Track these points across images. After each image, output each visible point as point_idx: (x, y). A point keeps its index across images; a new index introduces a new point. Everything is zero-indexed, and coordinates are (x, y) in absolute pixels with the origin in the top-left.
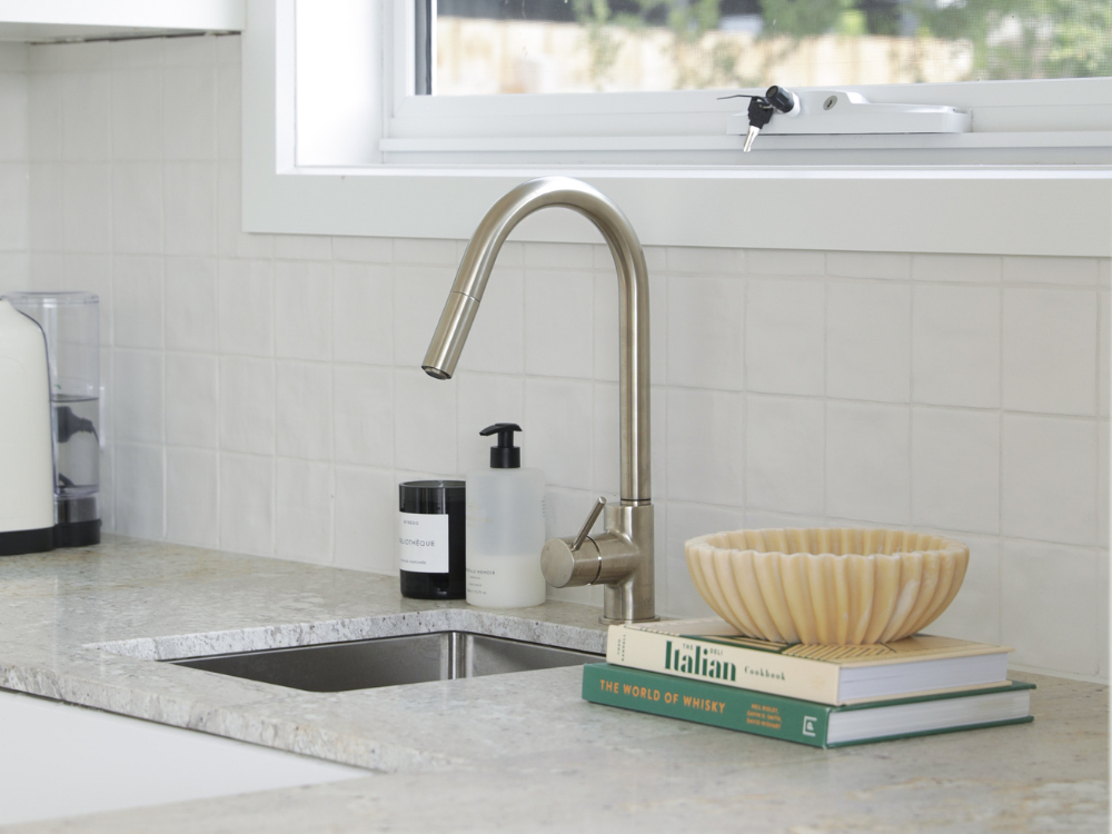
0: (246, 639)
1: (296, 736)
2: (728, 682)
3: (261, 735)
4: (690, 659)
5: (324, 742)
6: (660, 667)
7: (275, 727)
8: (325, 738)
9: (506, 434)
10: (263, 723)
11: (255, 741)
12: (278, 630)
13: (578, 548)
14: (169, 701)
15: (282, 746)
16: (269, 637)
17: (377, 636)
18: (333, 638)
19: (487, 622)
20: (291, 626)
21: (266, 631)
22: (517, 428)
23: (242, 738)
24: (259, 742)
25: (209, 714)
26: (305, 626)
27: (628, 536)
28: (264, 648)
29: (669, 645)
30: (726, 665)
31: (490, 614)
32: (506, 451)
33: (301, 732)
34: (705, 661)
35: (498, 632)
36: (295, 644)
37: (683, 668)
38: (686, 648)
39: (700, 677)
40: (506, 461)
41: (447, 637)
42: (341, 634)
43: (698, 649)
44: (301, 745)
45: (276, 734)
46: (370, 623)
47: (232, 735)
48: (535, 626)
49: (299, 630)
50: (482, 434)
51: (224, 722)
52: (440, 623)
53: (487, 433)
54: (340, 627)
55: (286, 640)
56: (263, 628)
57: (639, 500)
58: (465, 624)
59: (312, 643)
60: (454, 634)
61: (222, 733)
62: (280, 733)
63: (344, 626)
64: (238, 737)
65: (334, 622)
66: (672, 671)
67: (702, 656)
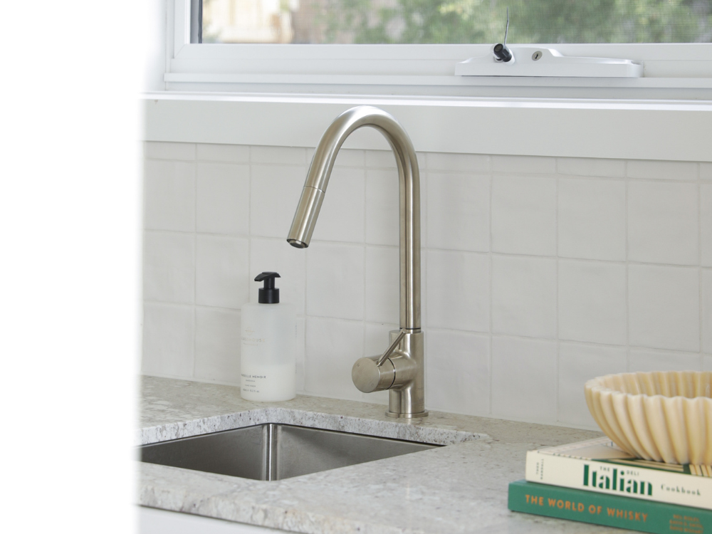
0: (144, 435)
1: (285, 518)
2: (646, 496)
3: (252, 517)
4: (608, 480)
5: (312, 522)
6: (579, 484)
7: (265, 512)
8: (313, 520)
9: (270, 280)
10: (253, 508)
11: (245, 521)
12: (164, 428)
13: (381, 365)
14: (163, 491)
15: (272, 525)
16: (159, 433)
17: (224, 429)
18: (197, 432)
19: (298, 417)
20: (172, 425)
21: (157, 429)
22: (278, 276)
23: (233, 519)
24: (249, 522)
25: (202, 501)
26: (180, 424)
27: (408, 353)
28: (155, 441)
29: (586, 468)
30: (643, 484)
31: (301, 411)
32: (270, 291)
33: (290, 515)
34: (622, 481)
35: (308, 424)
36: (174, 437)
37: (601, 486)
38: (604, 471)
39: (618, 492)
40: (270, 299)
41: (266, 427)
42: (202, 429)
43: (615, 471)
44: (290, 524)
45: (266, 516)
46: (220, 420)
47: (224, 517)
48: (340, 419)
49: (177, 428)
50: (256, 280)
51: (216, 507)
52: (262, 418)
53: (258, 279)
54: (201, 424)
55: (169, 435)
56: (154, 427)
57: (413, 329)
58: (279, 418)
59: (185, 436)
60: (271, 425)
61: (214, 515)
62: (269, 515)
63: (204, 423)
64: (230, 517)
65: (198, 420)
66: (590, 487)
67: (619, 476)
